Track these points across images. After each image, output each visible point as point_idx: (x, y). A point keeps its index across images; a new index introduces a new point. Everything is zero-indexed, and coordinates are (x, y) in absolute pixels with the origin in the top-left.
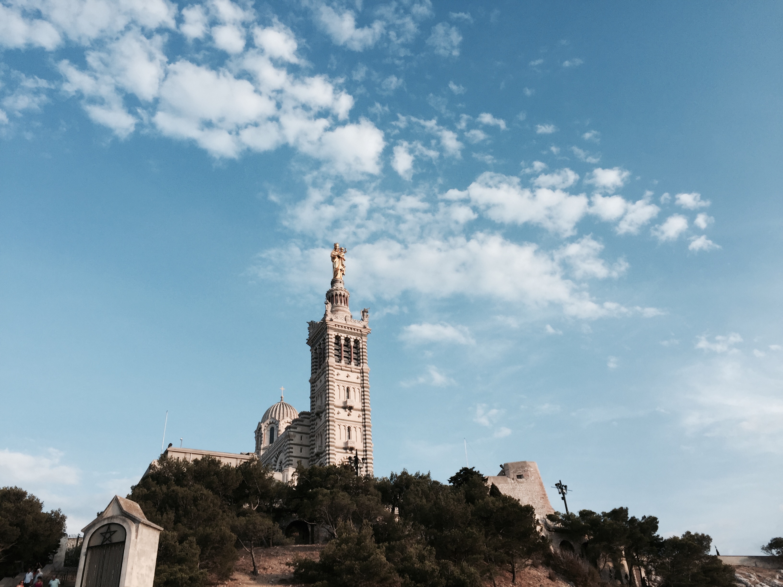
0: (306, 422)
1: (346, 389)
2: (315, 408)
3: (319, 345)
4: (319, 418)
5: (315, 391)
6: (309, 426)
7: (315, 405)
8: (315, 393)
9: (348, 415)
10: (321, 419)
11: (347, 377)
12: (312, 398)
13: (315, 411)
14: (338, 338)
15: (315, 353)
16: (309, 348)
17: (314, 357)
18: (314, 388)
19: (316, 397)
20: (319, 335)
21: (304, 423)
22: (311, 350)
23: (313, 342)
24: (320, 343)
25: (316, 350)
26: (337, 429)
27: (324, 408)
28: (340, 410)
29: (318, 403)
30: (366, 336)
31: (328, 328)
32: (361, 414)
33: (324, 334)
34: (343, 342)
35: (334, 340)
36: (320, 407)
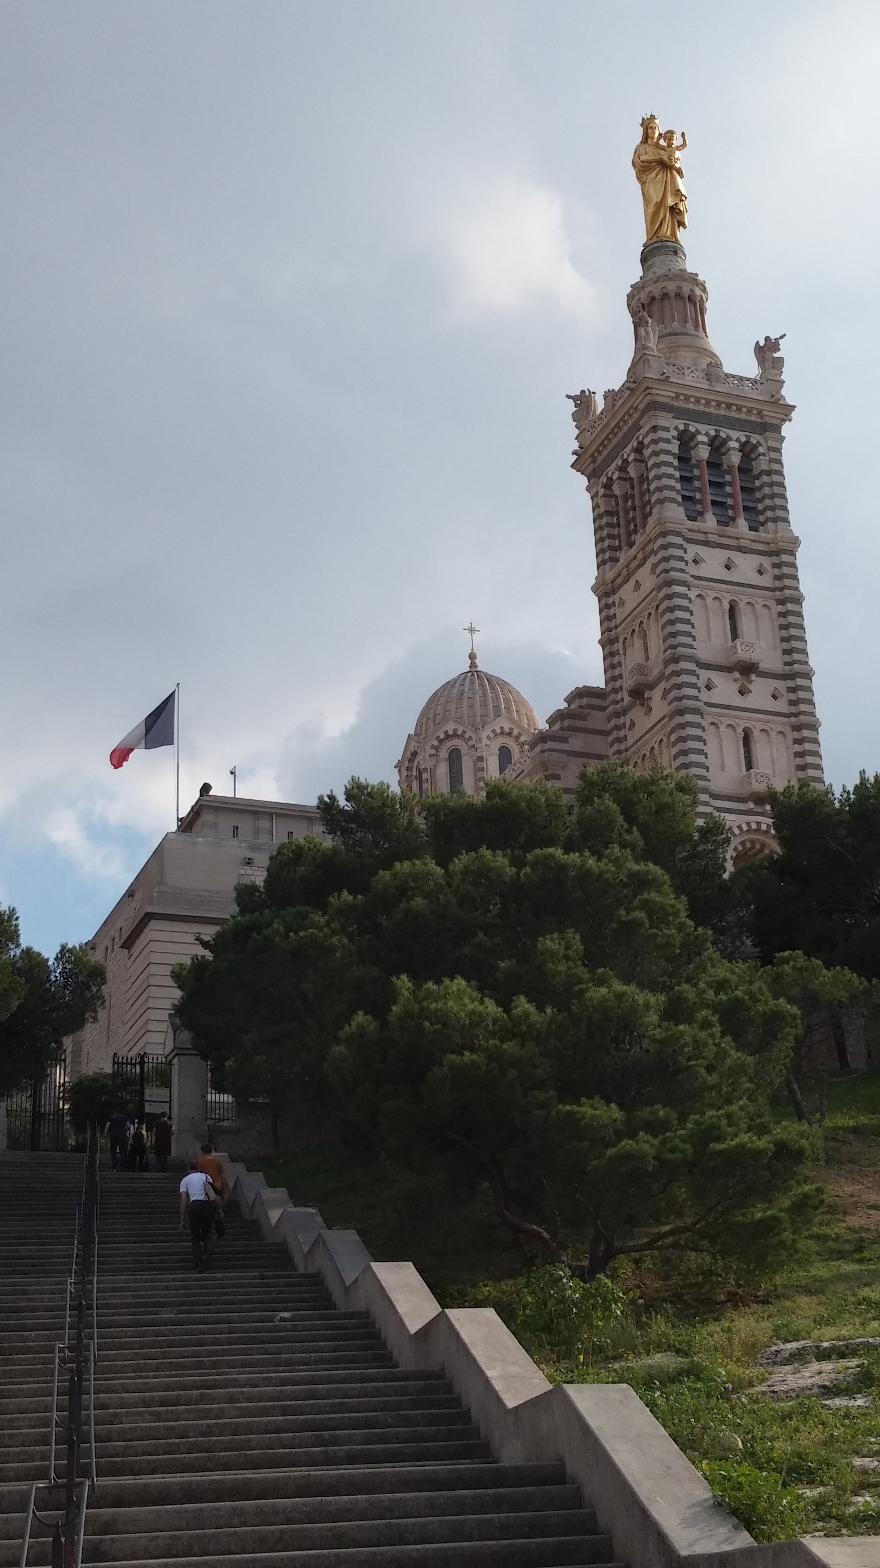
0: (597, 720)
1: (727, 607)
2: (621, 676)
3: (623, 469)
4: (642, 705)
5: (618, 622)
6: (606, 733)
7: (620, 664)
8: (616, 627)
9: (741, 693)
10: (650, 710)
11: (728, 567)
12: (606, 642)
13: (628, 682)
14: (686, 440)
15: (604, 495)
16: (584, 481)
17: (602, 510)
18: (612, 612)
19: (621, 640)
20: (620, 434)
21: (590, 724)
22: (588, 489)
23: (594, 461)
24: (625, 461)
25: (608, 486)
26: (709, 735)
27: (656, 672)
28: (716, 677)
29: (633, 657)
30: (777, 429)
31: (654, 406)
32: (781, 685)
33: (637, 427)
34: (703, 453)
35: (674, 447)
36: (641, 670)
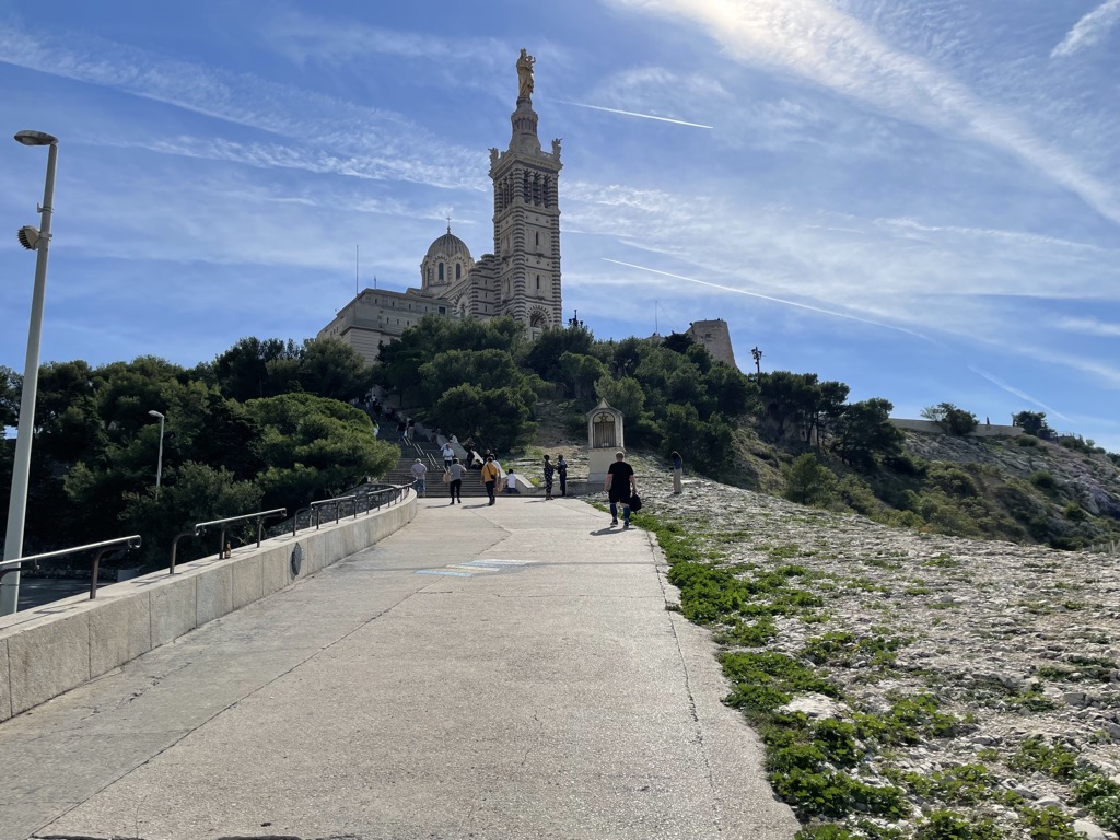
0: (491, 265)
1: (535, 234)
2: (500, 253)
3: (505, 180)
4: (506, 263)
5: (500, 233)
6: (494, 270)
7: (500, 248)
9: (538, 263)
10: (508, 265)
11: (537, 220)
12: (496, 239)
13: (502, 255)
14: (527, 174)
15: (499, 188)
16: (492, 181)
17: (498, 192)
18: (498, 229)
19: (501, 239)
20: (505, 168)
21: (489, 267)
22: (494, 184)
23: (496, 175)
24: (506, 178)
25: (500, 184)
26: (527, 276)
27: (511, 253)
28: (530, 257)
29: (504, 247)
30: (557, 172)
31: (517, 162)
32: (551, 261)
33: (510, 167)
34: (532, 179)
35: (523, 177)
36: (507, 252)
